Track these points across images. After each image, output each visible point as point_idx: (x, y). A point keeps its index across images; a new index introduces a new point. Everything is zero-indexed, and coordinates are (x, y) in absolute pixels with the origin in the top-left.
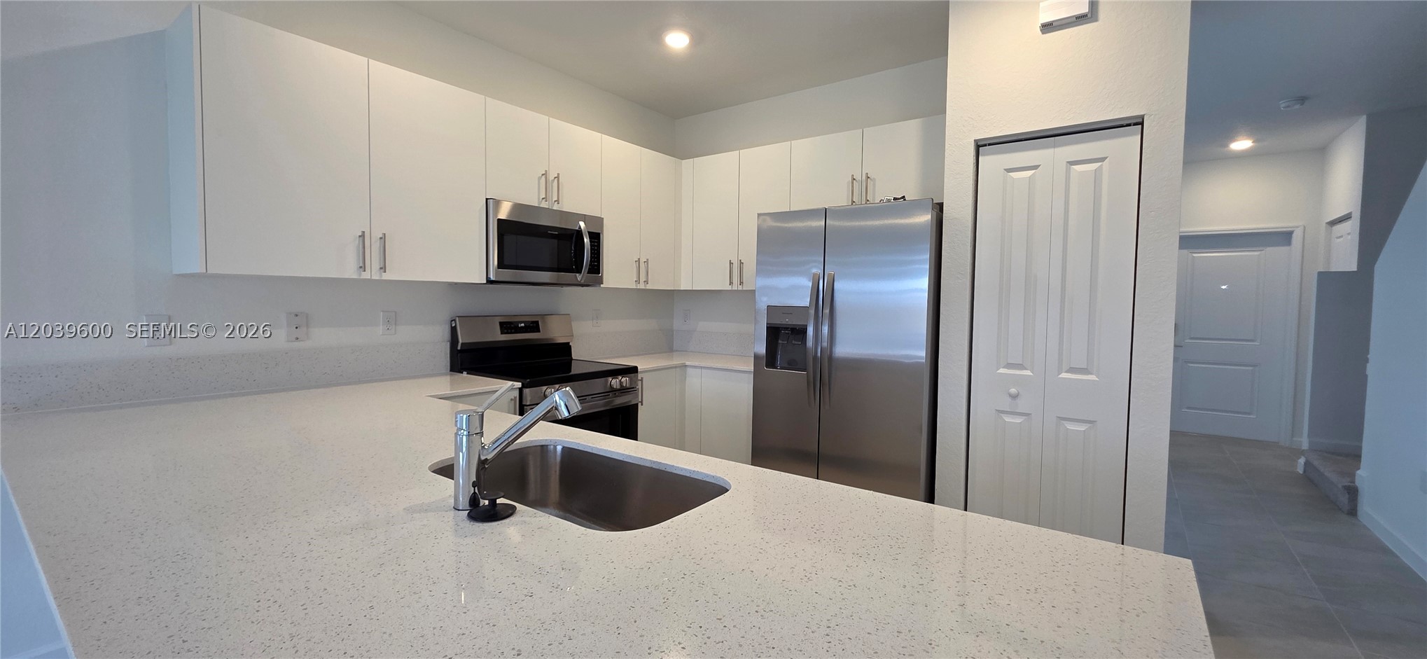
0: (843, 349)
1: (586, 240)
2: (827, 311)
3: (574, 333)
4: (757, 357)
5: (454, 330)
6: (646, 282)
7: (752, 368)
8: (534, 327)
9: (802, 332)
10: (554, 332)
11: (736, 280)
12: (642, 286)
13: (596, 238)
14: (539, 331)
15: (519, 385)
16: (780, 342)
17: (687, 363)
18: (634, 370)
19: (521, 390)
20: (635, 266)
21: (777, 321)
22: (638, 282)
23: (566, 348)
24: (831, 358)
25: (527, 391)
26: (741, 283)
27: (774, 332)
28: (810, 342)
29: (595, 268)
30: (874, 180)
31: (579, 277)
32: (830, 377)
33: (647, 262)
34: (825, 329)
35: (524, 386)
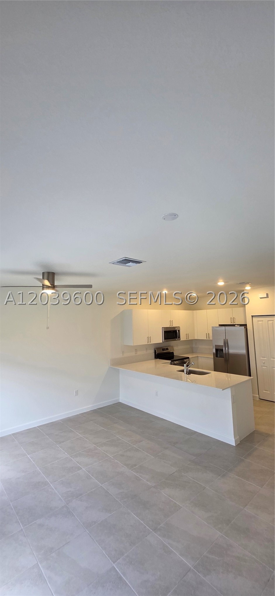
0: (231, 351)
1: (177, 331)
2: (227, 345)
3: (174, 349)
4: (214, 354)
5: (155, 351)
6: (188, 338)
7: (213, 357)
8: (167, 349)
9: (222, 350)
10: (170, 350)
11: (208, 337)
12: (187, 339)
13: (179, 331)
14: (168, 350)
15: (171, 361)
16: (218, 352)
17: (199, 356)
18: (188, 358)
19: (171, 362)
20: (186, 335)
21: (217, 348)
22: (187, 338)
23: (173, 353)
24: (228, 353)
25: (172, 362)
26: (209, 338)
27: (217, 350)
28: (224, 352)
29: (179, 337)
30: (235, 318)
31: (176, 339)
32: (228, 358)
33: (188, 334)
34: (227, 349)
35: (172, 361)
